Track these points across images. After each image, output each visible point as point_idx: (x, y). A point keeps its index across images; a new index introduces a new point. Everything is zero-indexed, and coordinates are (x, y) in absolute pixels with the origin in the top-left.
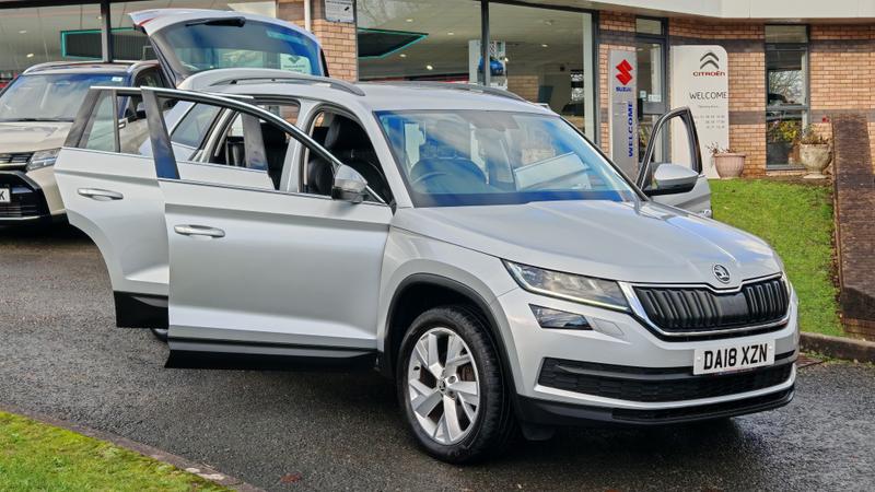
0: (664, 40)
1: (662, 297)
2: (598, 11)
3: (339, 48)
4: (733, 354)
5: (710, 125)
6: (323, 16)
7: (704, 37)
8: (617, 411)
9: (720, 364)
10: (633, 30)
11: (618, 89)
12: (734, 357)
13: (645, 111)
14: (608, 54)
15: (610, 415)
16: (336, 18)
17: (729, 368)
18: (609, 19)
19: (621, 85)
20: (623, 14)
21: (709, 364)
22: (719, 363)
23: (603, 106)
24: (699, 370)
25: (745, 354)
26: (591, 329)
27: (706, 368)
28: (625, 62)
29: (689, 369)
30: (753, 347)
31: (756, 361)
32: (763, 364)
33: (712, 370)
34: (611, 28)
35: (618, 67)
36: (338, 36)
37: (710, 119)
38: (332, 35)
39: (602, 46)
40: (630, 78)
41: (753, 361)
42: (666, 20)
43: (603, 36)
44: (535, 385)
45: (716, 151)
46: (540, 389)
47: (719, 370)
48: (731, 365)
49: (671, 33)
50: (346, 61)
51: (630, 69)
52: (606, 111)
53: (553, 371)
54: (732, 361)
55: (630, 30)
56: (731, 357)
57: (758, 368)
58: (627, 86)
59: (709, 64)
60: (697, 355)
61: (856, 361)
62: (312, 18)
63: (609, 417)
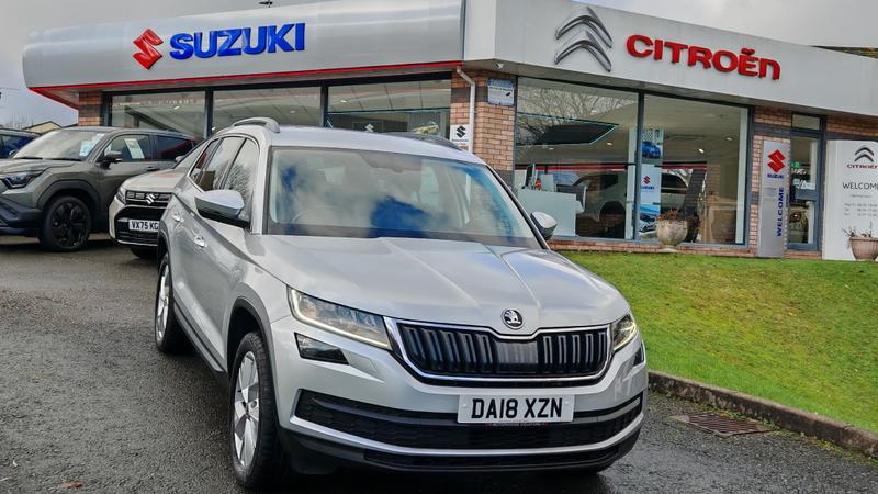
0: (822, 135)
1: (428, 336)
2: (754, 106)
3: (498, 127)
4: (512, 405)
5: (862, 212)
6: (486, 99)
7: (864, 134)
8: (368, 452)
9: (495, 414)
10: (789, 124)
11: (769, 176)
12: (515, 409)
13: (797, 197)
14: (762, 145)
15: (362, 456)
16: (497, 101)
17: (505, 420)
18: (765, 114)
19: (772, 172)
20: (779, 110)
21: (478, 413)
22: (492, 412)
23: (753, 190)
24: (464, 417)
25: (530, 406)
26: (347, 364)
27: (474, 416)
28: (777, 152)
29: (454, 416)
30: (541, 400)
31: (546, 416)
32: (555, 419)
33: (483, 420)
34: (766, 121)
35: (770, 156)
36: (498, 116)
37: (862, 208)
38: (493, 116)
39: (756, 137)
40: (782, 166)
41: (540, 415)
42: (824, 117)
43: (757, 129)
44: (291, 416)
45: (853, 235)
46: (296, 420)
47: (491, 420)
48: (508, 416)
49: (828, 129)
50: (504, 138)
51: (783, 158)
52: (757, 194)
53: (309, 403)
54: (511, 412)
55: (786, 124)
56: (509, 408)
57: (549, 423)
58: (779, 173)
59: (864, 158)
60: (463, 402)
61: (803, 434)
62: (476, 101)
63: (360, 458)
